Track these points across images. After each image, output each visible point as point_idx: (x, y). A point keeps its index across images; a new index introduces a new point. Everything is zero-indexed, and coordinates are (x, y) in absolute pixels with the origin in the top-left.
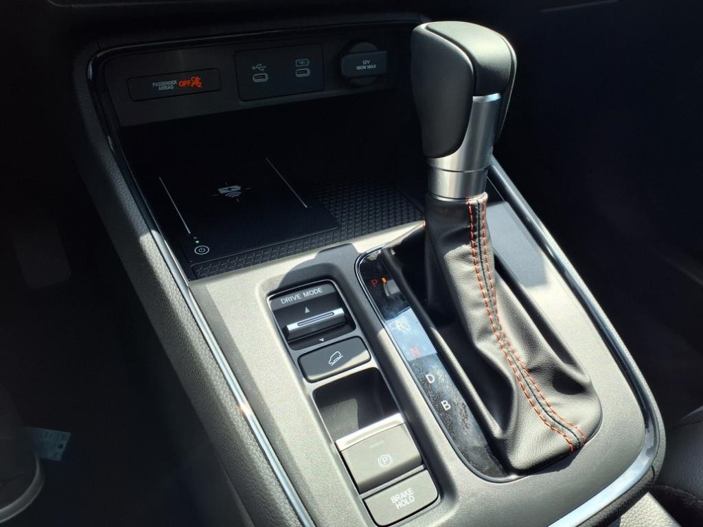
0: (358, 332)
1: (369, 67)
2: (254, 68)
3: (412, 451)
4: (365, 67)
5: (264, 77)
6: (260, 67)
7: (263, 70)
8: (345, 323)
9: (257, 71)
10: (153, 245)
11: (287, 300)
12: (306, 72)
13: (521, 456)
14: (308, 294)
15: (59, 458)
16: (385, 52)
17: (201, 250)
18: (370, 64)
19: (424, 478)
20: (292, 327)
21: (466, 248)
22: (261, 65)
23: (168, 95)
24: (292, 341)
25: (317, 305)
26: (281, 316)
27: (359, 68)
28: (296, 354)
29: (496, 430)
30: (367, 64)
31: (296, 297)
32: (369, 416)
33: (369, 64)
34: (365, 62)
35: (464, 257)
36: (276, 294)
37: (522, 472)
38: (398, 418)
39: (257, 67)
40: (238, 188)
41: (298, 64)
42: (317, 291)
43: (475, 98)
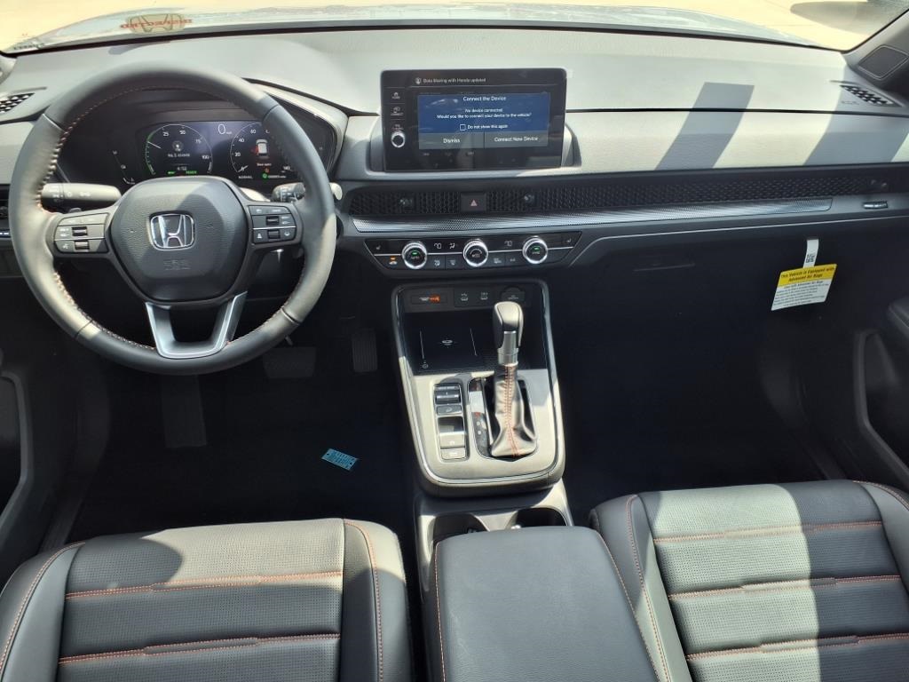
0: (461, 404)
3: (463, 443)
8: (458, 400)
10: (403, 362)
11: (440, 388)
12: (485, 298)
13: (494, 452)
14: (448, 388)
15: (348, 468)
17: (425, 366)
19: (463, 451)
20: (439, 397)
21: (503, 382)
23: (425, 302)
24: (437, 401)
25: (451, 392)
26: (437, 393)
28: (437, 406)
29: (491, 442)
31: (445, 388)
32: (457, 429)
35: (502, 385)
36: (438, 385)
37: (495, 457)
38: (463, 433)
40: (451, 341)
42: (453, 388)
43: (505, 332)
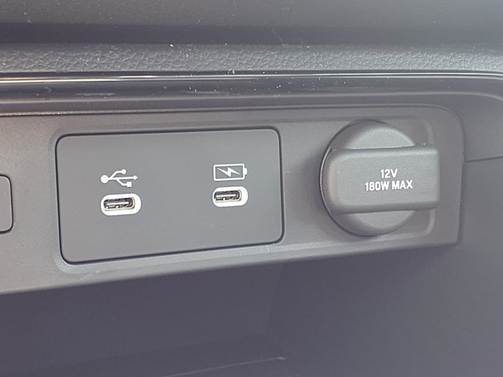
1: (396, 186)
2: (105, 179)
4: (385, 186)
5: (130, 202)
6: (120, 176)
7: (129, 184)
9: (114, 187)
12: (237, 195)
16: (433, 152)
18: (398, 178)
22: (124, 172)
27: (371, 186)
30: (391, 179)
33: (396, 180)
34: (386, 173)
39: (112, 178)
41: (220, 175)
